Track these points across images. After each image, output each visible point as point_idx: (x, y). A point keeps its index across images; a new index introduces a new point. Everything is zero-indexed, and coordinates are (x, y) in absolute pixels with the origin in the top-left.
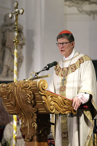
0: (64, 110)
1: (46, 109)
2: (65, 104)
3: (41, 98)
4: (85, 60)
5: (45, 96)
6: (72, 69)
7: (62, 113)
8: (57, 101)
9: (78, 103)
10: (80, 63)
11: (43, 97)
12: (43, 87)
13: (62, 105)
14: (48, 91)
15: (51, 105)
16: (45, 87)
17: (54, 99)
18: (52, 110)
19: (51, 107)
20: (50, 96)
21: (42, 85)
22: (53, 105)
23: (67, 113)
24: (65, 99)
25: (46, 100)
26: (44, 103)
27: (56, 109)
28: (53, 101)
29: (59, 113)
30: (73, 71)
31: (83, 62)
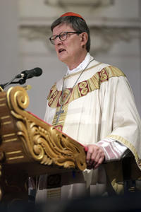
0: (62, 157)
1: (25, 152)
2: (64, 147)
3: (16, 126)
4: (110, 74)
5: (24, 122)
6: (80, 90)
7: (56, 162)
8: (47, 136)
10: (100, 81)
11: (19, 124)
12: (20, 102)
13: (56, 147)
14: (29, 113)
15: (35, 143)
16: (23, 102)
17: (41, 131)
18: (37, 155)
19: (35, 146)
20: (33, 124)
21: (17, 97)
22: (40, 144)
23: (66, 164)
24: (64, 136)
25: (25, 131)
26: (21, 136)
27: (45, 154)
28: (38, 136)
29: (50, 164)
30: (82, 95)
31: (108, 80)
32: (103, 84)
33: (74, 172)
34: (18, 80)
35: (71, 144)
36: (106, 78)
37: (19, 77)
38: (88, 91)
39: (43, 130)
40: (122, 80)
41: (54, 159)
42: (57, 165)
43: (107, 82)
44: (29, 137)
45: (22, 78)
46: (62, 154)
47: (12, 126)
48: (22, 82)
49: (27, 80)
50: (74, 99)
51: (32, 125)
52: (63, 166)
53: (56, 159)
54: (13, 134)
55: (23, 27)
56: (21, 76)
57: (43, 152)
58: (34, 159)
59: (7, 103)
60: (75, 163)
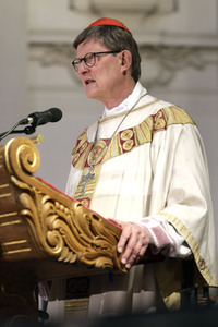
0: (92, 251)
1: (33, 242)
2: (95, 234)
3: (18, 201)
4: (171, 120)
5: (32, 195)
6: (122, 142)
7: (83, 259)
8: (68, 218)
9: (139, 245)
10: (154, 130)
11: (24, 198)
12: (25, 162)
13: (83, 235)
14: (40, 180)
15: (50, 228)
16: (31, 163)
17: (59, 209)
18: (53, 246)
19: (50, 233)
20: (47, 197)
21: (20, 154)
22: (57, 229)
23: (99, 262)
24: (96, 217)
25: (34, 208)
26: (27, 216)
27: (66, 245)
28: (55, 217)
29: (73, 261)
30: (124, 151)
31: (165, 128)
32: (157, 135)
33: (111, 274)
34: (22, 127)
35: (107, 230)
36: (163, 125)
37: (24, 122)
38: (134, 145)
39: (62, 207)
40: (189, 129)
41: (80, 253)
42: (84, 264)
43: (164, 132)
44: (40, 218)
45: (29, 125)
46: (93, 245)
47: (13, 201)
48: (30, 131)
49: (38, 128)
50: (111, 157)
51: (44, 200)
52: (94, 265)
53: (83, 253)
54: (15, 214)
55: (33, 45)
56: (28, 122)
57: (62, 241)
58: (47, 253)
59: (5, 163)
60: (113, 260)
